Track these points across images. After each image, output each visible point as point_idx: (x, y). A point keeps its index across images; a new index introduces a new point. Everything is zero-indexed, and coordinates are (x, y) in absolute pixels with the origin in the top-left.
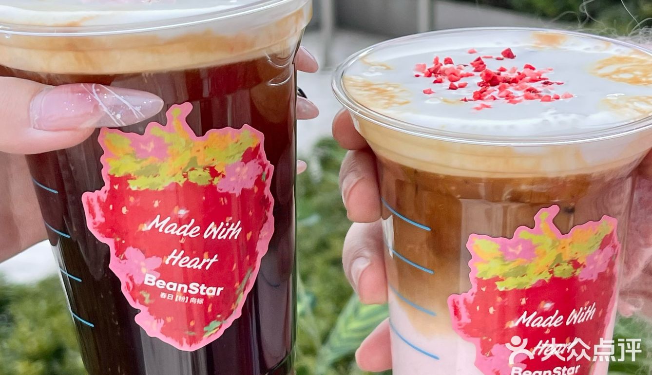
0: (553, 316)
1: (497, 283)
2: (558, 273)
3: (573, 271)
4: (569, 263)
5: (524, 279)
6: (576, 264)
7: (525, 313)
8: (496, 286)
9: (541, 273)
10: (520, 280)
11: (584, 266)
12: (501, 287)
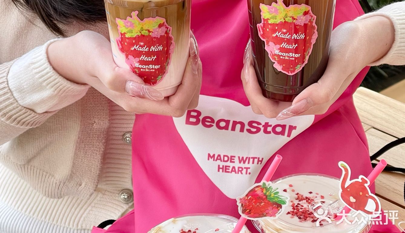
0: (144, 47)
1: (125, 35)
2: (143, 33)
3: (149, 33)
4: (146, 30)
5: (133, 34)
6: (149, 31)
7: (135, 45)
8: (125, 36)
9: (137, 33)
10: (131, 34)
11: (153, 32)
12: (127, 36)
